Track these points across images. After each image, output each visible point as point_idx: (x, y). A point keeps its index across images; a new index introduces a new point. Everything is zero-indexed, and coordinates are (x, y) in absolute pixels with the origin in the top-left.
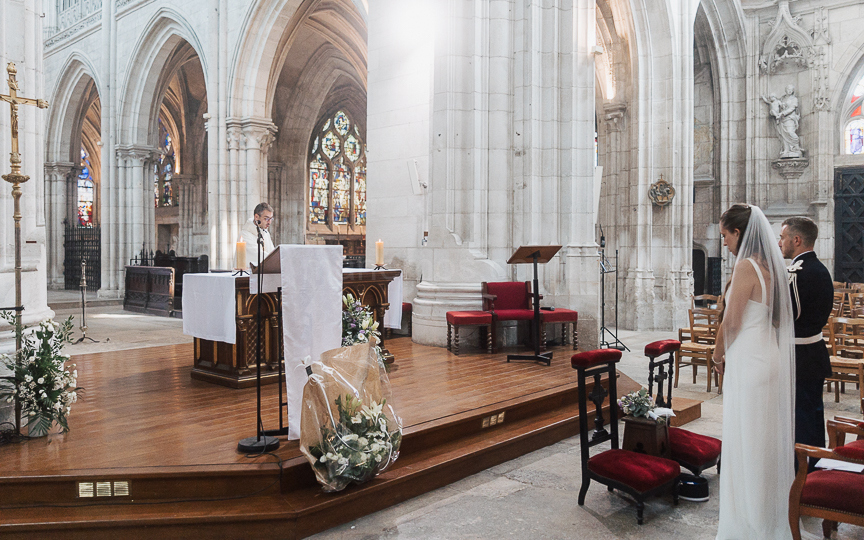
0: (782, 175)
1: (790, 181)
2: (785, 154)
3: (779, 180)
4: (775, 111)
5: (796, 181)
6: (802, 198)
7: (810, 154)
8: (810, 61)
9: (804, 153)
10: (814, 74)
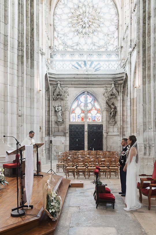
0: (58, 125)
1: (59, 127)
2: (59, 120)
3: (57, 126)
4: (57, 109)
5: (61, 127)
6: (62, 131)
7: (64, 121)
8: (64, 99)
9: (63, 120)
10: (65, 102)
